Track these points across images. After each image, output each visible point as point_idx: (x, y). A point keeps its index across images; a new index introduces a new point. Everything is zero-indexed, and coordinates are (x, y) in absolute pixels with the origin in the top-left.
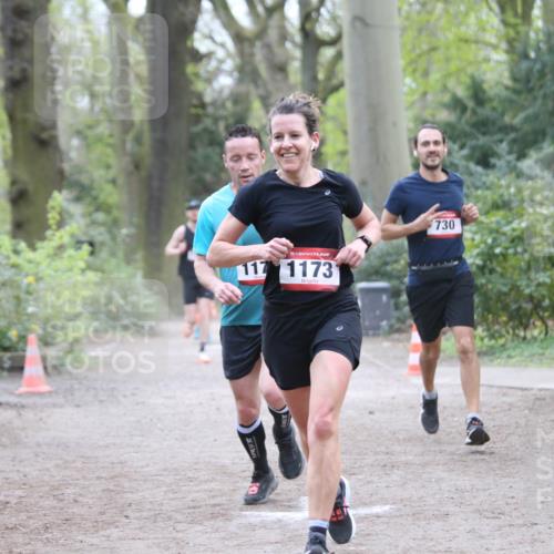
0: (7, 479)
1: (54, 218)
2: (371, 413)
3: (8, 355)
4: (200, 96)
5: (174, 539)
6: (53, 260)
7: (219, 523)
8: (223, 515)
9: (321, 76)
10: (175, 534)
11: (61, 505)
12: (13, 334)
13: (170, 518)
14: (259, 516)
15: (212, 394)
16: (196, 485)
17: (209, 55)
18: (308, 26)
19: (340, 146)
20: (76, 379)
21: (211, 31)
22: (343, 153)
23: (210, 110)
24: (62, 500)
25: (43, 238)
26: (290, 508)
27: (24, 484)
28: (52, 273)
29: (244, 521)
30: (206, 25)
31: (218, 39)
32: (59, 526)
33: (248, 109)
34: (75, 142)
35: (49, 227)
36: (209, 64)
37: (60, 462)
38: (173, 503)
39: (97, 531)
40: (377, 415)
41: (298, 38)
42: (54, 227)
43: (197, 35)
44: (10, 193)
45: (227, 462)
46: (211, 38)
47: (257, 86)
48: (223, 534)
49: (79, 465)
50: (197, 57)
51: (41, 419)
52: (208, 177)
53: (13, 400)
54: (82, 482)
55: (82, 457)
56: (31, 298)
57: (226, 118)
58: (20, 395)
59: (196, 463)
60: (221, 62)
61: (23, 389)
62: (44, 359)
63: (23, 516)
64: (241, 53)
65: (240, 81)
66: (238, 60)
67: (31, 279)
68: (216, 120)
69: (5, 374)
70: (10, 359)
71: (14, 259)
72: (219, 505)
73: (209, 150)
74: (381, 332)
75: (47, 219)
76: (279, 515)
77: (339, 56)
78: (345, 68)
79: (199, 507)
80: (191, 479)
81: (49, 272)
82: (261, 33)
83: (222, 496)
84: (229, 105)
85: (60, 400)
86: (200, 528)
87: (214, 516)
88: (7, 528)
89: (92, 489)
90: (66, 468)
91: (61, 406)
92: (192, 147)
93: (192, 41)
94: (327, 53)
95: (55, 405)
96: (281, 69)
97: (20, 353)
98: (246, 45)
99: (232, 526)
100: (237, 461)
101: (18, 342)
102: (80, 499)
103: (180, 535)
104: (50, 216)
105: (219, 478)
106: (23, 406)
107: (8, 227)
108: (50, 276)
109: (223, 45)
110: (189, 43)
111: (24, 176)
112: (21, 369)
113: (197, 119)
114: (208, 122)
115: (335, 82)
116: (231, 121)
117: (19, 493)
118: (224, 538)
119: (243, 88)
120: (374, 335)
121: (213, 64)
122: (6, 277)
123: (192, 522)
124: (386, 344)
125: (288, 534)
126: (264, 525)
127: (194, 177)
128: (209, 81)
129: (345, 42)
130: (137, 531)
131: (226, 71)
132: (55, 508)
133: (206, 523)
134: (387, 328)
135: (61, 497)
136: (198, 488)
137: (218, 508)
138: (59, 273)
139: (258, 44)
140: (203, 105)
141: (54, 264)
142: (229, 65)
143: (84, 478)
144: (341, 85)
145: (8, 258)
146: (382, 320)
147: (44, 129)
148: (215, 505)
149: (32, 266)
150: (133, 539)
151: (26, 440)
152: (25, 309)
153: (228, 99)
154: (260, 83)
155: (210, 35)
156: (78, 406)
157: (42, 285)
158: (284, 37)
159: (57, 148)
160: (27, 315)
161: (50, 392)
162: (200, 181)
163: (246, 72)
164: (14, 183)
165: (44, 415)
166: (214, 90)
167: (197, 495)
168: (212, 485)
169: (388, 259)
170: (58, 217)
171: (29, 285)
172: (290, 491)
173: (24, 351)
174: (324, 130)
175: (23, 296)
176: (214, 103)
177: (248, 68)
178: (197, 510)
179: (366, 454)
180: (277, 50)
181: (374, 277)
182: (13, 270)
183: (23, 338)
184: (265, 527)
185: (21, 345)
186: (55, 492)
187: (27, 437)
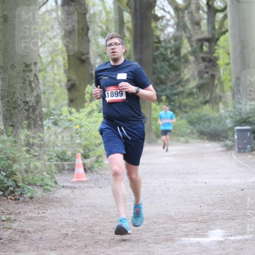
0: (67, 223)
1: (88, 97)
2: (242, 190)
3: (67, 163)
4: (158, 38)
5: (147, 251)
6: (89, 118)
7: (169, 243)
8: (171, 240)
9: (217, 27)
10: (148, 249)
11: (93, 235)
12: (69, 153)
13: (145, 241)
14: (188, 240)
15: (165, 181)
16: (158, 226)
17: (162, 17)
18: (210, 3)
19: (227, 61)
20: (100, 174)
21: (163, 6)
22: (228, 64)
23: (163, 44)
24: (93, 233)
25: (83, 107)
26: (203, 236)
27: (75, 225)
28: (88, 124)
29: (180, 242)
30: (161, 3)
31: (167, 10)
32: (92, 245)
33: (181, 44)
34: (98, 60)
35: (86, 102)
36: (162, 22)
37: (92, 214)
38: (147, 234)
39: (110, 248)
40: (245, 191)
41: (206, 9)
42: (88, 101)
43: (156, 8)
44: (67, 85)
45: (173, 214)
46: (164, 9)
47: (185, 32)
48: (171, 249)
49: (102, 216)
50: (157, 19)
51: (83, 194)
52: (162, 77)
53: (70, 185)
54: (103, 224)
55: (103, 212)
56: (78, 136)
57: (171, 48)
58: (73, 182)
59: (157, 215)
60: (169, 21)
61: (74, 180)
62: (84, 165)
63: (75, 240)
64: (178, 17)
65: (178, 30)
66: (176, 20)
67: (78, 127)
68: (166, 49)
69: (66, 172)
70: (68, 165)
71: (70, 117)
72: (169, 235)
73: (163, 63)
74: (247, 151)
75: (85, 98)
76: (198, 239)
77: (225, 17)
78: (228, 23)
79: (159, 236)
80: (155, 223)
81: (86, 123)
82: (188, 7)
83: (170, 230)
84: (172, 41)
85: (92, 185)
86: (160, 246)
87: (166, 240)
88: (67, 246)
89: (108, 227)
90: (95, 217)
91: (93, 188)
92: (155, 62)
93: (154, 11)
94: (220, 16)
95: (90, 187)
96: (198, 24)
97: (73, 162)
98: (180, 12)
99: (175, 245)
100: (177, 213)
101: (72, 157)
102: (103, 232)
103: (150, 249)
104: (86, 96)
105: (168, 222)
106: (74, 188)
107: (66, 102)
108: (87, 125)
109: (169, 13)
110: (153, 12)
111: (74, 77)
112: (74, 170)
113: (157, 49)
114: (162, 50)
115: (223, 30)
116: (173, 49)
117: (73, 229)
118: (171, 251)
119: (178, 34)
120: (244, 152)
121: (165, 22)
122: (66, 126)
123: (156, 243)
124: (250, 156)
125: (203, 249)
126: (191, 245)
127: (155, 76)
128: (162, 30)
129: (228, 10)
130: (129, 248)
131: (171, 25)
132: (90, 236)
133: (163, 244)
134: (250, 149)
135: (93, 231)
136: (159, 227)
137: (168, 236)
138: (91, 124)
139: (186, 12)
140: (160, 42)
141: (88, 119)
142: (172, 22)
143: (104, 222)
144: (227, 31)
145: (66, 116)
146: (248, 145)
147: (83, 54)
148: (167, 235)
149: (78, 120)
150: (128, 251)
151: (76, 204)
152: (75, 141)
153: (171, 39)
154: (187, 30)
155: (163, 8)
156: (101, 188)
157: (83, 130)
158: (199, 8)
159: (89, 63)
160: (76, 144)
161: (87, 181)
162: (159, 78)
163: (181, 25)
164: (69, 81)
165: (84, 192)
166: (165, 35)
167: (159, 230)
168: (165, 225)
169: (250, 115)
170: (90, 97)
171: (77, 129)
172: (203, 228)
173: (75, 161)
174: (218, 53)
175: (74, 135)
176: (164, 41)
177: (182, 23)
178: (158, 237)
179: (240, 210)
180: (195, 15)
181: (243, 124)
182: (69, 123)
183: (74, 155)
184: (192, 246)
185: (73, 158)
186: (90, 229)
187: (76, 203)
